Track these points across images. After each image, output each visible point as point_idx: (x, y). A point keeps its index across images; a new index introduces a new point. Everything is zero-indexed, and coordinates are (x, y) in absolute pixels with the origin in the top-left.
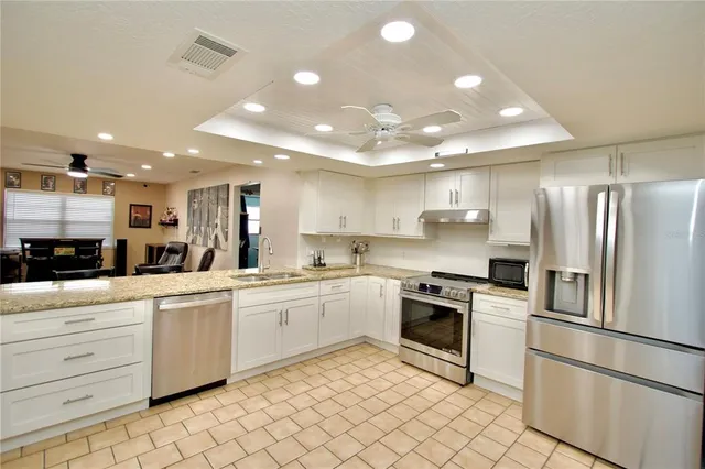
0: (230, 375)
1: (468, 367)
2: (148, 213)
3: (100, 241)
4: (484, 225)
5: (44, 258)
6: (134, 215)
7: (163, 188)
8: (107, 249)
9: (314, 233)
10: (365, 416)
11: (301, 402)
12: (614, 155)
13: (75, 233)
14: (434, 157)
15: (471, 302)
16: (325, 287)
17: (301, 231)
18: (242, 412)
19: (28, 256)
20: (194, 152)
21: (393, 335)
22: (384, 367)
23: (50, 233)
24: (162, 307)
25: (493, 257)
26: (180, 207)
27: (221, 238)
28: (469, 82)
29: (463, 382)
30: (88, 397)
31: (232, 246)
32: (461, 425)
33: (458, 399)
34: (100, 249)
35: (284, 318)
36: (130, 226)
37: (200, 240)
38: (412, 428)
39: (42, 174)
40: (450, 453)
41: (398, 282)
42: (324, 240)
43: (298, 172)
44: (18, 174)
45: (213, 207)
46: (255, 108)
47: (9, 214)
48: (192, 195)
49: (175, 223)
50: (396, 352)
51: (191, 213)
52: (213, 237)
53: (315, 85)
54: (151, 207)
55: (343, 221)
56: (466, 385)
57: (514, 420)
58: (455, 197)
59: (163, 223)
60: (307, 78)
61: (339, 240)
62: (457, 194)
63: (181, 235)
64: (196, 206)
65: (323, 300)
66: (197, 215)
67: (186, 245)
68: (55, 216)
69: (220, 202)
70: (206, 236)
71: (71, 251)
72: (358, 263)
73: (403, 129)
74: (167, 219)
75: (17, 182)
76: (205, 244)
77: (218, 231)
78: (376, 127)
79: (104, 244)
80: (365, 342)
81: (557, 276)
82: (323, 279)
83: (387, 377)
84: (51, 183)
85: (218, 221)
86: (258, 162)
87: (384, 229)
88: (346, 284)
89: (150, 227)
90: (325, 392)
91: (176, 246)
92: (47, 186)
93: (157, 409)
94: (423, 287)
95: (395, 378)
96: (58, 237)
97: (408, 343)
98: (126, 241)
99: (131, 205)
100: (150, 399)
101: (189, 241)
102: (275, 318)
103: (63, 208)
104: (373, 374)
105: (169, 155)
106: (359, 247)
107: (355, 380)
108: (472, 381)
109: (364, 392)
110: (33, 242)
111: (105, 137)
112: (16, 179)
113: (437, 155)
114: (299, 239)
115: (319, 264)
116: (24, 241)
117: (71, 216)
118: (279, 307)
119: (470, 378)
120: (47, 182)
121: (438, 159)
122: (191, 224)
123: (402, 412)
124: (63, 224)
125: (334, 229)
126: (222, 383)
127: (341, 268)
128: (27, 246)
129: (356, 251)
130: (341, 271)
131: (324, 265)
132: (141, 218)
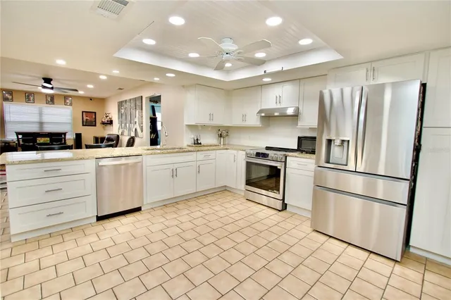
0: (143, 205)
1: (283, 200)
2: (94, 117)
3: (65, 134)
4: (296, 116)
5: (31, 144)
6: (85, 118)
7: (102, 101)
8: (70, 139)
9: (194, 124)
10: (220, 225)
11: (184, 219)
12: (369, 68)
13: (49, 129)
14: (263, 73)
15: (285, 162)
16: (200, 156)
17: (186, 123)
18: (150, 223)
19: (21, 143)
20: (116, 72)
21: (241, 184)
22: (235, 202)
23: (34, 129)
24: (100, 164)
25: (301, 135)
26: (113, 112)
27: (139, 130)
28: (274, 21)
29: (280, 208)
30: (60, 213)
31: (145, 135)
32: (275, 229)
33: (276, 217)
34: (65, 138)
35: (174, 174)
36: (83, 125)
37: (126, 133)
38: (247, 231)
39: (26, 92)
40: (266, 242)
41: (244, 153)
42: (200, 128)
43: (183, 86)
44: (11, 92)
45: (133, 111)
46: (150, 42)
47: (7, 118)
48: (120, 104)
49: (111, 122)
50: (243, 194)
51: (120, 115)
52: (134, 130)
53: (182, 25)
54: (95, 113)
55: (211, 116)
56: (282, 210)
57: (307, 227)
58: (279, 99)
59: (103, 123)
60: (177, 21)
61: (210, 129)
62: (280, 97)
63: (114, 130)
64: (123, 111)
65: (199, 163)
66: (124, 117)
67: (118, 136)
68: (36, 119)
69: (137, 107)
70: (130, 130)
71: (47, 140)
72: (222, 143)
73: (239, 53)
74: (105, 120)
75: (10, 97)
76: (129, 134)
77: (137, 126)
78: (221, 52)
79: (67, 137)
80: (225, 189)
81: (332, 142)
82: (198, 151)
83: (236, 207)
84: (32, 98)
85: (137, 120)
86: (156, 79)
87: (237, 122)
88: (212, 154)
89: (95, 126)
90: (199, 214)
91: (112, 137)
92: (29, 100)
93: (101, 222)
94: (258, 155)
95: (241, 207)
96: (39, 131)
97: (249, 188)
98: (80, 134)
99: (83, 112)
100: (97, 216)
101: (119, 134)
102: (169, 173)
103: (41, 114)
104: (227, 205)
105: (103, 77)
106: (223, 133)
107: (217, 208)
108: (286, 208)
109: (222, 214)
110: (24, 134)
111: (61, 62)
112: (10, 95)
113: (265, 72)
114: (185, 128)
115: (197, 143)
116: (18, 134)
117: (46, 119)
118: (171, 167)
119: (285, 207)
120: (29, 97)
121: (266, 75)
122: (121, 123)
123: (241, 223)
124: (41, 124)
125: (206, 121)
126: (139, 209)
127: (211, 146)
128: (20, 136)
129: (221, 136)
130: (211, 147)
131: (200, 144)
132: (90, 120)
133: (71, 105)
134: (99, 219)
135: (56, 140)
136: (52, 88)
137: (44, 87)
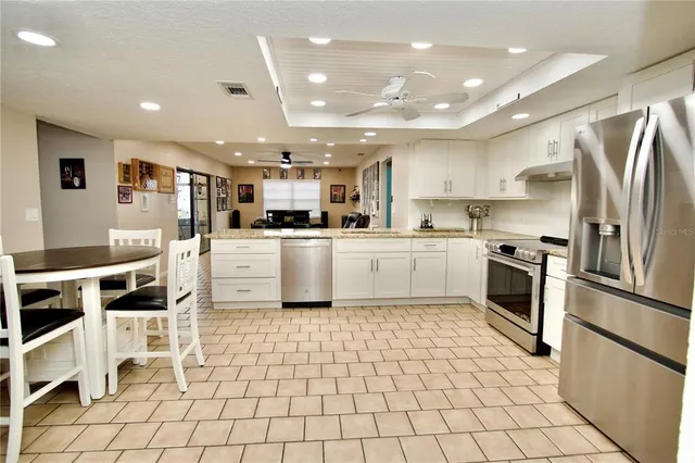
0: (333, 300)
1: (540, 335)
2: (343, 191)
3: (308, 212)
6: (333, 193)
7: (353, 170)
8: (317, 219)
15: (545, 265)
16: (418, 244)
17: (412, 196)
19: (270, 221)
21: (480, 296)
26: (359, 184)
27: (375, 207)
29: (534, 351)
30: (248, 291)
34: (308, 217)
35: (375, 267)
36: (331, 202)
37: (367, 210)
39: (280, 169)
44: (269, 169)
45: (372, 182)
48: (364, 174)
49: (357, 198)
50: (485, 315)
51: (364, 187)
54: (345, 186)
55: (448, 185)
56: (537, 354)
58: (553, 149)
59: (351, 199)
61: (450, 205)
62: (557, 144)
64: (366, 182)
65: (415, 255)
66: (366, 190)
68: (288, 196)
69: (375, 177)
71: (292, 219)
72: (475, 228)
74: (353, 195)
75: (269, 175)
76: (369, 213)
79: (311, 215)
80: (468, 303)
82: (414, 237)
84: (285, 174)
85: (374, 194)
88: (441, 243)
89: (344, 202)
92: (283, 177)
93: (287, 310)
97: (492, 305)
98: (327, 213)
99: (332, 186)
100: (283, 302)
101: (363, 212)
102: (367, 264)
103: (292, 190)
108: (549, 354)
110: (273, 212)
112: (268, 172)
114: (409, 202)
115: (426, 226)
116: (268, 212)
117: (297, 196)
118: (370, 256)
120: (283, 173)
122: (364, 198)
124: (292, 201)
125: (439, 193)
126: (327, 305)
127: (448, 231)
128: (270, 215)
129: (472, 216)
130: (448, 233)
131: (431, 227)
132: (337, 195)
133: (320, 178)
134: (286, 305)
135: (299, 219)
136: (290, 163)
137: (283, 162)
